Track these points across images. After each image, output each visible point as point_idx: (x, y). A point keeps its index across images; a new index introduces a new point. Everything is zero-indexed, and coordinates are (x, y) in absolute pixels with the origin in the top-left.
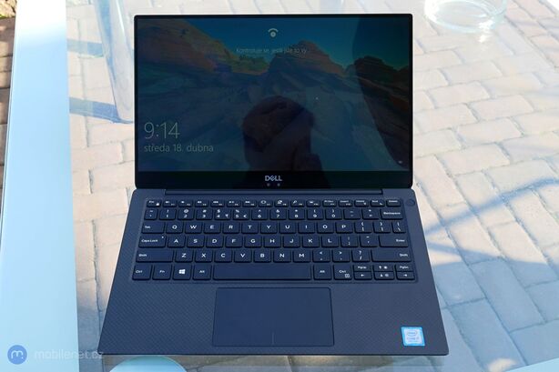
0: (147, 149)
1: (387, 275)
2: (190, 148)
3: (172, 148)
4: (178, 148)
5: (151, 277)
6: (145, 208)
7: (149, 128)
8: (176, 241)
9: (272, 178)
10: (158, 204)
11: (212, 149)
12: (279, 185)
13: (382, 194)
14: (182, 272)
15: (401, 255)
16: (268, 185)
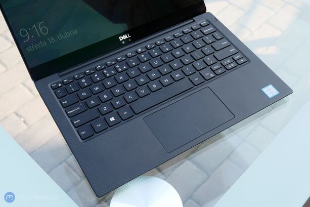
0: (29, 49)
1: (232, 65)
2: (61, 37)
3: (47, 42)
4: (52, 40)
5: (94, 132)
6: (52, 91)
7: (24, 33)
8: (92, 102)
9: (125, 37)
10: (60, 85)
11: (76, 32)
12: (130, 40)
13: (194, 21)
14: (112, 119)
15: (231, 51)
16: (123, 43)
